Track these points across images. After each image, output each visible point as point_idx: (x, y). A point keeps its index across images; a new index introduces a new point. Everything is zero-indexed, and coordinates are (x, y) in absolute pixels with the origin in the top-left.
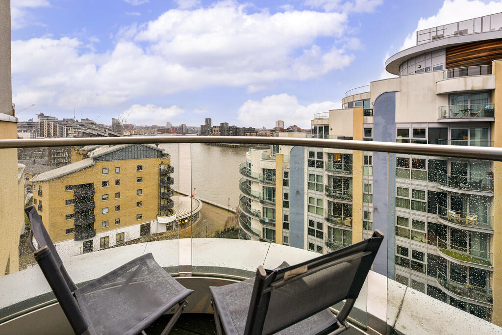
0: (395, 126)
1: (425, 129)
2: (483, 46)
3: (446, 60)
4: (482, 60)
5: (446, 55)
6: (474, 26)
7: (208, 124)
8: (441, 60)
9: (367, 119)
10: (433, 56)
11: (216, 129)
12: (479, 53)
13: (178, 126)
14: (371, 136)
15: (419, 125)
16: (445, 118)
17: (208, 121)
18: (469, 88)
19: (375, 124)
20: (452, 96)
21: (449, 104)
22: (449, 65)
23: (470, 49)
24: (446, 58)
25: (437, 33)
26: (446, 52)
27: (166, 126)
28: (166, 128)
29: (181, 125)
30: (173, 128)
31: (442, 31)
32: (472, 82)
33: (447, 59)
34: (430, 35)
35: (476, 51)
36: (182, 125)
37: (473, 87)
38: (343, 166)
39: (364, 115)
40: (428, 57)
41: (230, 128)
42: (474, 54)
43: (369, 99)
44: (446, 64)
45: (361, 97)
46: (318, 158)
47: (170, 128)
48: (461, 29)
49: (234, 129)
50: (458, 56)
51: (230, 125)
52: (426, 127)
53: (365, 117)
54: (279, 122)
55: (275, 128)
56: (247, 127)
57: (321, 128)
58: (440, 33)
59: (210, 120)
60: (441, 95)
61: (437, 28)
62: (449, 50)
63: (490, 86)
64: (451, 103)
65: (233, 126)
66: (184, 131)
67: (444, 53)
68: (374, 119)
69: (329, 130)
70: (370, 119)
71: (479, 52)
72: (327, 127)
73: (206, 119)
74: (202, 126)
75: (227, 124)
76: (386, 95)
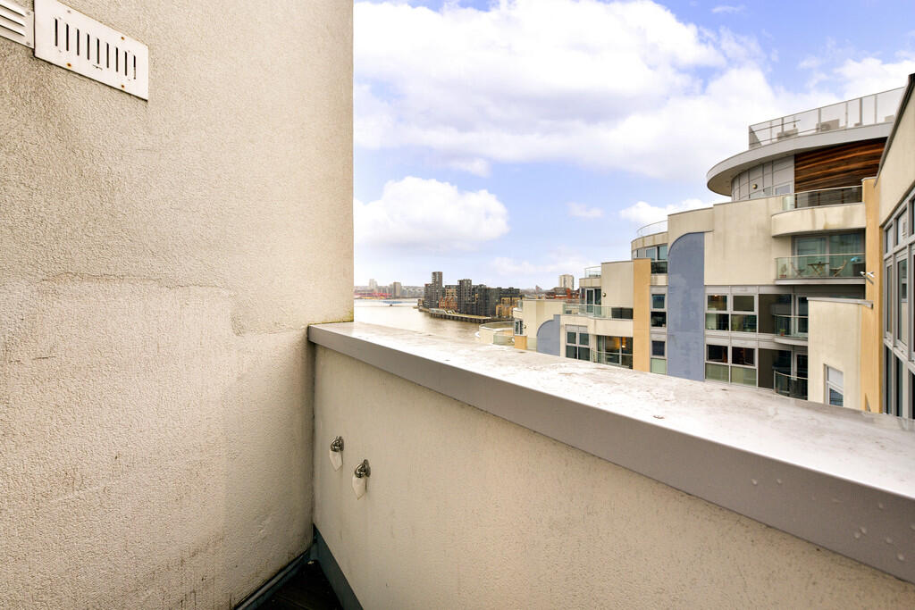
0: (704, 291)
1: (753, 297)
2: (855, 152)
3: (796, 176)
4: (853, 175)
5: (796, 167)
6: (847, 114)
7: (438, 283)
8: (787, 176)
9: (656, 279)
10: (776, 168)
11: (450, 291)
12: (847, 164)
13: (388, 285)
14: (663, 307)
15: (744, 289)
16: (784, 277)
17: (438, 276)
18: (820, 227)
19: (670, 287)
20: (796, 240)
21: (793, 254)
22: (800, 184)
23: (833, 157)
24: (796, 171)
25: (783, 129)
26: (796, 162)
27: (368, 285)
28: (369, 289)
29: (392, 283)
30: (379, 288)
31: (792, 124)
32: (825, 216)
33: (797, 174)
34: (771, 132)
35: (843, 160)
36: (395, 283)
37: (826, 224)
38: (620, 357)
39: (652, 273)
40: (768, 170)
41: (474, 289)
42: (840, 166)
43: (666, 245)
44: (796, 183)
45: (654, 240)
46: (581, 343)
47: (374, 288)
48: (824, 120)
49: (481, 290)
50: (815, 169)
51: (475, 283)
52: (754, 292)
53: (653, 276)
54: (564, 278)
55: (555, 289)
56: (505, 286)
57: (590, 293)
58: (788, 128)
59: (440, 274)
60: (780, 238)
61: (783, 119)
62: (802, 158)
63: (857, 223)
64: (796, 252)
65: (481, 286)
66: (398, 294)
67: (792, 163)
68: (668, 280)
69: (602, 297)
70: (661, 279)
71: (848, 161)
72: (598, 291)
73: (434, 273)
74: (426, 285)
75: (469, 281)
76: (689, 237)
